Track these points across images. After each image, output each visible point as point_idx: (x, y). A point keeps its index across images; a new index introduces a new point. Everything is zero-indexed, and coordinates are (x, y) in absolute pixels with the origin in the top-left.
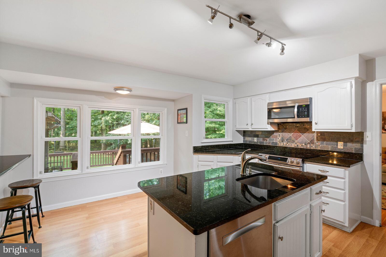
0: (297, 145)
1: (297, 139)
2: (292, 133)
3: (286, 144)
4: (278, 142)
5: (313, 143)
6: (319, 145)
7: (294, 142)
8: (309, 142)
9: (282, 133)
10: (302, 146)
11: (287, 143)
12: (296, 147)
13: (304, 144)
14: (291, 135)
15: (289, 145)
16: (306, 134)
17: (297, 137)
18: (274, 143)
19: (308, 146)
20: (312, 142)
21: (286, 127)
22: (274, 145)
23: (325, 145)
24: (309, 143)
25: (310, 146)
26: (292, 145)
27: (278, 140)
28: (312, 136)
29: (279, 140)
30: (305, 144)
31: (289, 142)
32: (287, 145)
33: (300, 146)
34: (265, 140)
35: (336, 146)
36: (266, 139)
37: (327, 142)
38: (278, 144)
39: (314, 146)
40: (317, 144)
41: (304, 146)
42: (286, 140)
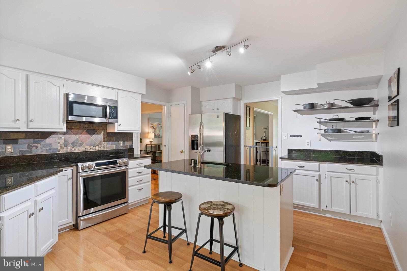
0: (86, 148)
1: (86, 142)
2: (80, 134)
3: (71, 149)
4: (59, 148)
5: (101, 145)
6: (106, 146)
7: (82, 145)
8: (98, 143)
9: (64, 135)
10: (91, 148)
11: (73, 148)
12: (84, 150)
13: (92, 147)
14: (78, 138)
15: (75, 149)
16: (95, 136)
17: (86, 139)
18: (51, 149)
19: (97, 148)
20: (100, 143)
21: (71, 128)
22: (53, 152)
23: (111, 145)
24: (98, 145)
25: (98, 148)
26: (79, 149)
27: (59, 145)
28: (100, 137)
29: (61, 144)
30: (94, 147)
31: (75, 146)
32: (73, 149)
33: (89, 149)
34: (33, 147)
35: (118, 145)
36: (36, 145)
37: (112, 142)
38: (59, 150)
39: (102, 148)
40: (105, 145)
41: (92, 148)
42: (72, 144)
